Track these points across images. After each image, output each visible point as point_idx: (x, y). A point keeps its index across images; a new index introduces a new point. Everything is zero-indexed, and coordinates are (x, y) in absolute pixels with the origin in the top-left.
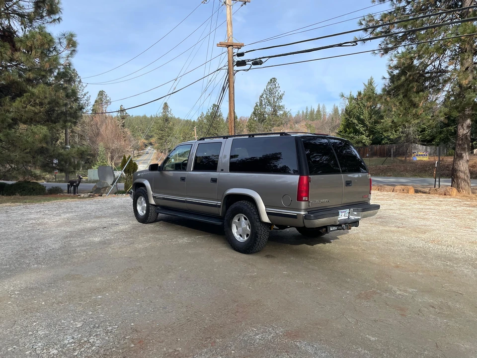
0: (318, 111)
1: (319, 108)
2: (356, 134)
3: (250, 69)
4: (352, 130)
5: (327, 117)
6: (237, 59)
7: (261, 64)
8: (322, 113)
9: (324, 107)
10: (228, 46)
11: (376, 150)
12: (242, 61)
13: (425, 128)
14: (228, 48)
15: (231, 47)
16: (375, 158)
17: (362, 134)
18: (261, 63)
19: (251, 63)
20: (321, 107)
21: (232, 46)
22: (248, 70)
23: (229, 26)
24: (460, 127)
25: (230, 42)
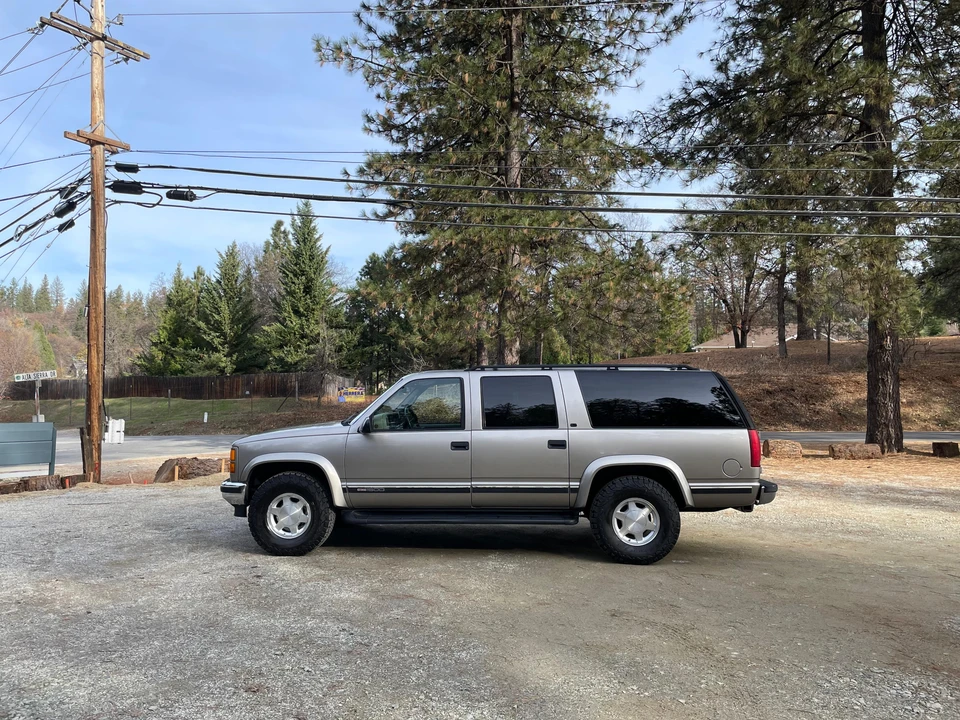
0: (44, 291)
1: (46, 284)
2: (202, 349)
3: (158, 204)
4: (189, 341)
5: (65, 306)
6: (115, 176)
7: (191, 200)
8: (52, 296)
9: (57, 283)
10: (93, 143)
11: (258, 384)
12: (135, 183)
13: (342, 346)
14: (92, 146)
15: (102, 146)
16: (256, 399)
17: (216, 350)
18: (192, 197)
19: (163, 192)
20: (50, 282)
21: (103, 144)
22: (154, 205)
23: (97, 100)
24: (507, 352)
25: (99, 134)
